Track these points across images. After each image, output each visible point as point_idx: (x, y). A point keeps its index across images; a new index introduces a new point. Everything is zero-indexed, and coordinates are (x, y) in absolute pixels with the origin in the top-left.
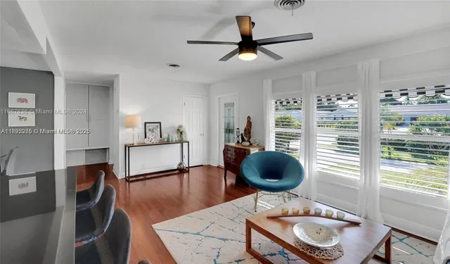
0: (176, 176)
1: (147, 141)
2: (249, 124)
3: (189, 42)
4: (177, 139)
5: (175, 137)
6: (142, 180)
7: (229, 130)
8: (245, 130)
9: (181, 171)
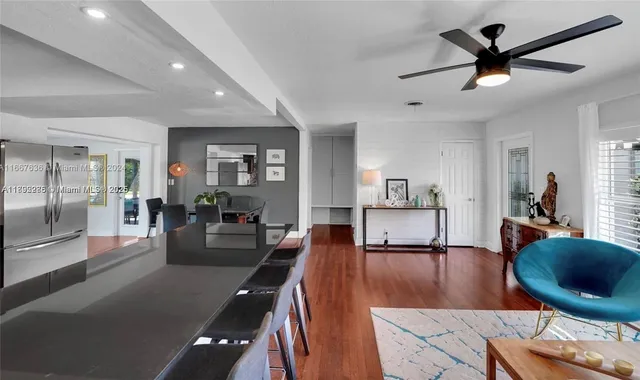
0: (428, 256)
1: (388, 203)
2: (553, 186)
3: (402, 77)
4: (430, 204)
5: (427, 201)
6: (381, 251)
7: (519, 194)
8: (544, 197)
9: (436, 250)
